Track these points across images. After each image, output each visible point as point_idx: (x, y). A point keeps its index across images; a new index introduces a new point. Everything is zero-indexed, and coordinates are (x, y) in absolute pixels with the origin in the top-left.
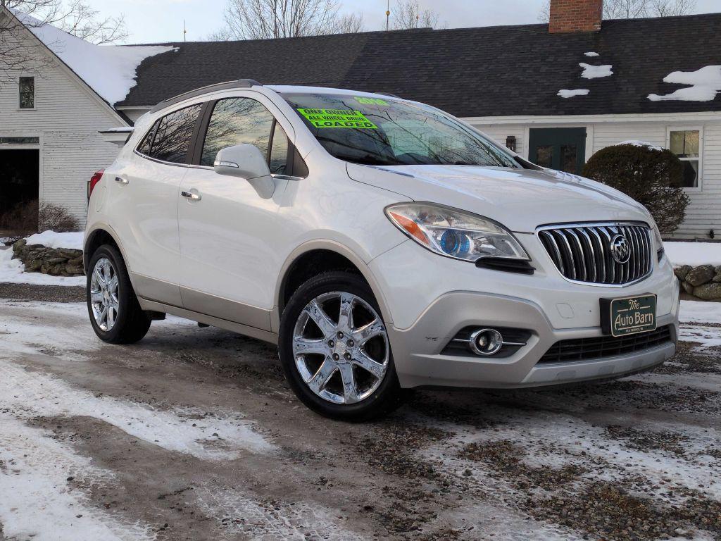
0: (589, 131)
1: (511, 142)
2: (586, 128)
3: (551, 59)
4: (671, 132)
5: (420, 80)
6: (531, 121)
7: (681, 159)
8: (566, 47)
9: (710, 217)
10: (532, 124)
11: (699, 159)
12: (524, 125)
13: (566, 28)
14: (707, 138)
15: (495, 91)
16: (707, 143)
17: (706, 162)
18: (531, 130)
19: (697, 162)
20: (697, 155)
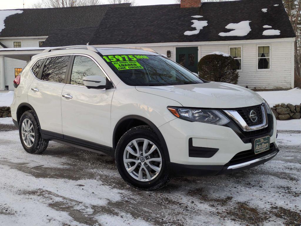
0: (199, 48)
1: (169, 53)
2: (197, 47)
3: (182, 19)
4: (230, 48)
5: (130, 28)
6: (176, 45)
7: (235, 59)
8: (188, 14)
9: (246, 81)
10: (177, 46)
11: (241, 58)
12: (174, 46)
13: (188, 6)
14: (244, 50)
15: (161, 32)
16: (244, 52)
17: (244, 60)
18: (177, 48)
19: (241, 60)
20: (240, 57)
